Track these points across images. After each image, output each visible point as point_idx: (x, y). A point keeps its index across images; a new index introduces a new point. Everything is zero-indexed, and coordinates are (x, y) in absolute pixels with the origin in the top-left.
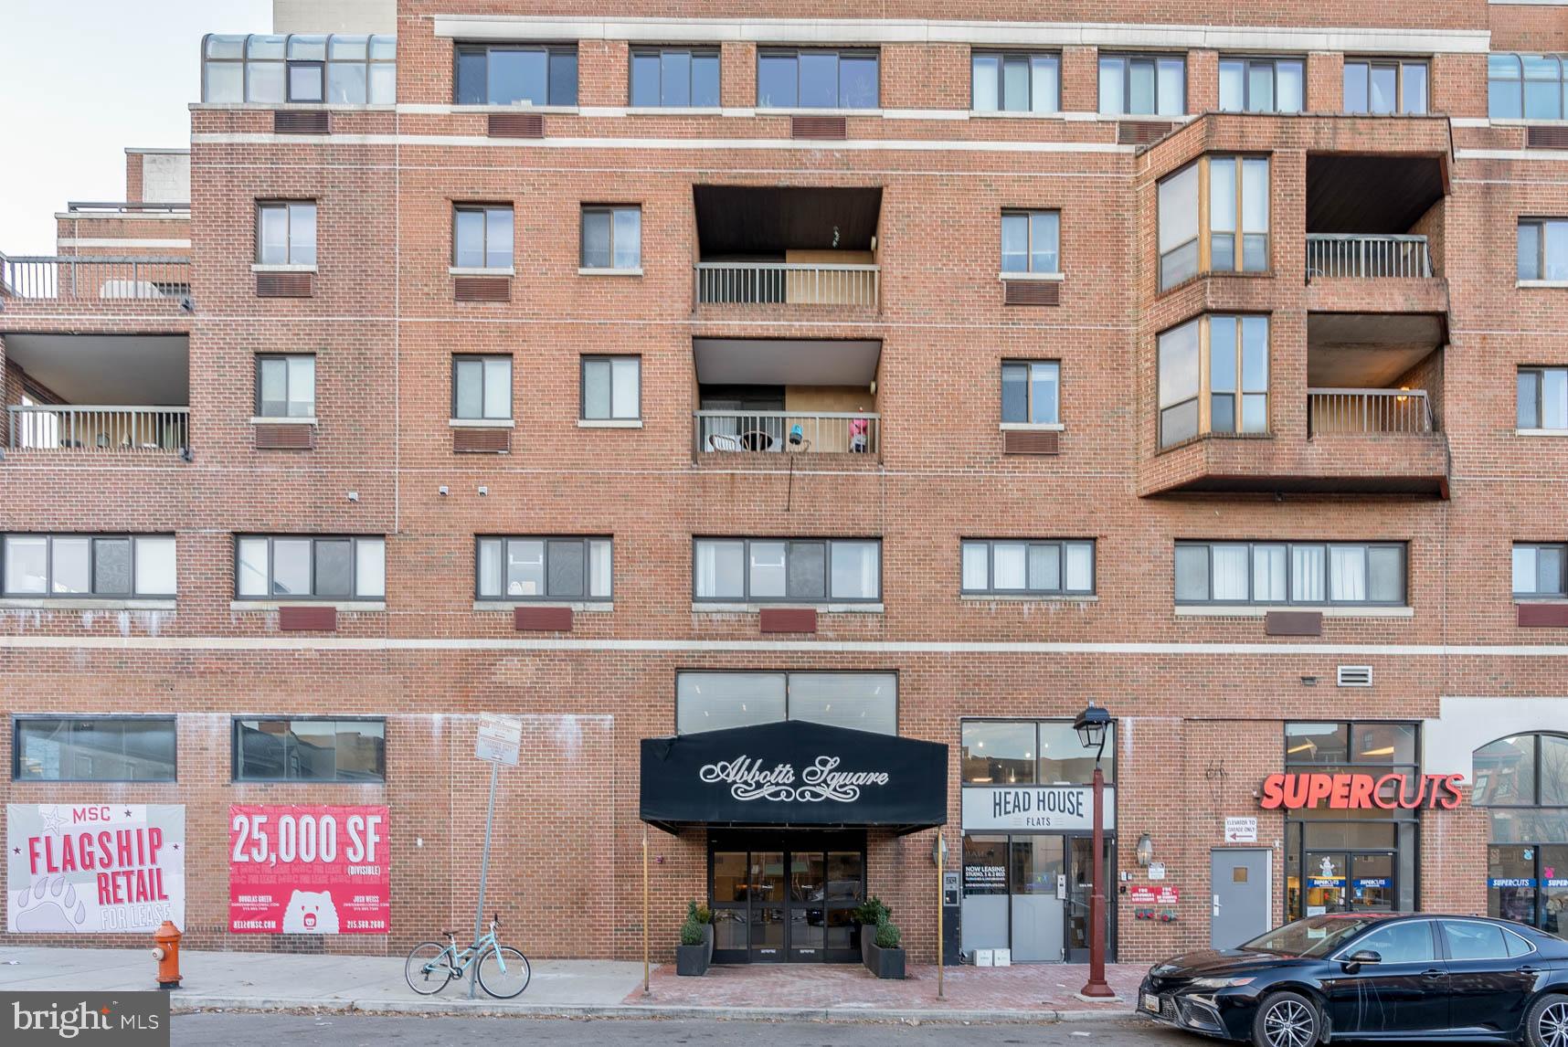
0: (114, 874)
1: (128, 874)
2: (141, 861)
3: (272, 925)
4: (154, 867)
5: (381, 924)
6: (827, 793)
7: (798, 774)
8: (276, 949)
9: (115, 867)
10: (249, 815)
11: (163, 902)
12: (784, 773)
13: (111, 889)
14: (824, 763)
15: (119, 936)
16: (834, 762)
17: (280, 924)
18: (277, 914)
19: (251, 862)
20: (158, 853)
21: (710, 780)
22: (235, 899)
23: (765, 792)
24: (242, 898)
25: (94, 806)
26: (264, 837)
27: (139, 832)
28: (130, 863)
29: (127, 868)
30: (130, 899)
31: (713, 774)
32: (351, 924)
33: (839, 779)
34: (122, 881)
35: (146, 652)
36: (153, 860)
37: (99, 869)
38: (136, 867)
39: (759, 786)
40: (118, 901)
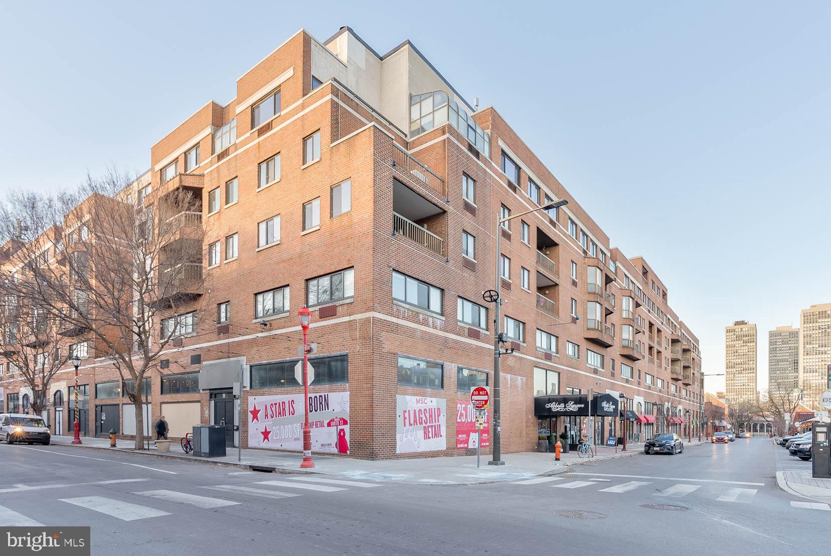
0: (428, 426)
1: (432, 426)
2: (435, 422)
3: (466, 445)
4: (438, 424)
5: (488, 444)
6: (571, 409)
7: (565, 405)
8: (466, 455)
9: (428, 424)
10: (461, 404)
11: (441, 438)
12: (562, 405)
13: (427, 433)
14: (570, 403)
15: (429, 452)
16: (573, 402)
17: (468, 445)
18: (467, 442)
19: (461, 422)
20: (440, 418)
21: (548, 407)
22: (457, 436)
23: (558, 409)
24: (460, 436)
25: (422, 397)
26: (464, 412)
27: (434, 409)
28: (432, 422)
29: (432, 425)
30: (432, 438)
31: (548, 406)
32: (482, 444)
33: (574, 406)
34: (430, 429)
35: (437, 336)
36: (438, 422)
37: (424, 425)
38: (434, 424)
39: (557, 408)
40: (429, 438)
